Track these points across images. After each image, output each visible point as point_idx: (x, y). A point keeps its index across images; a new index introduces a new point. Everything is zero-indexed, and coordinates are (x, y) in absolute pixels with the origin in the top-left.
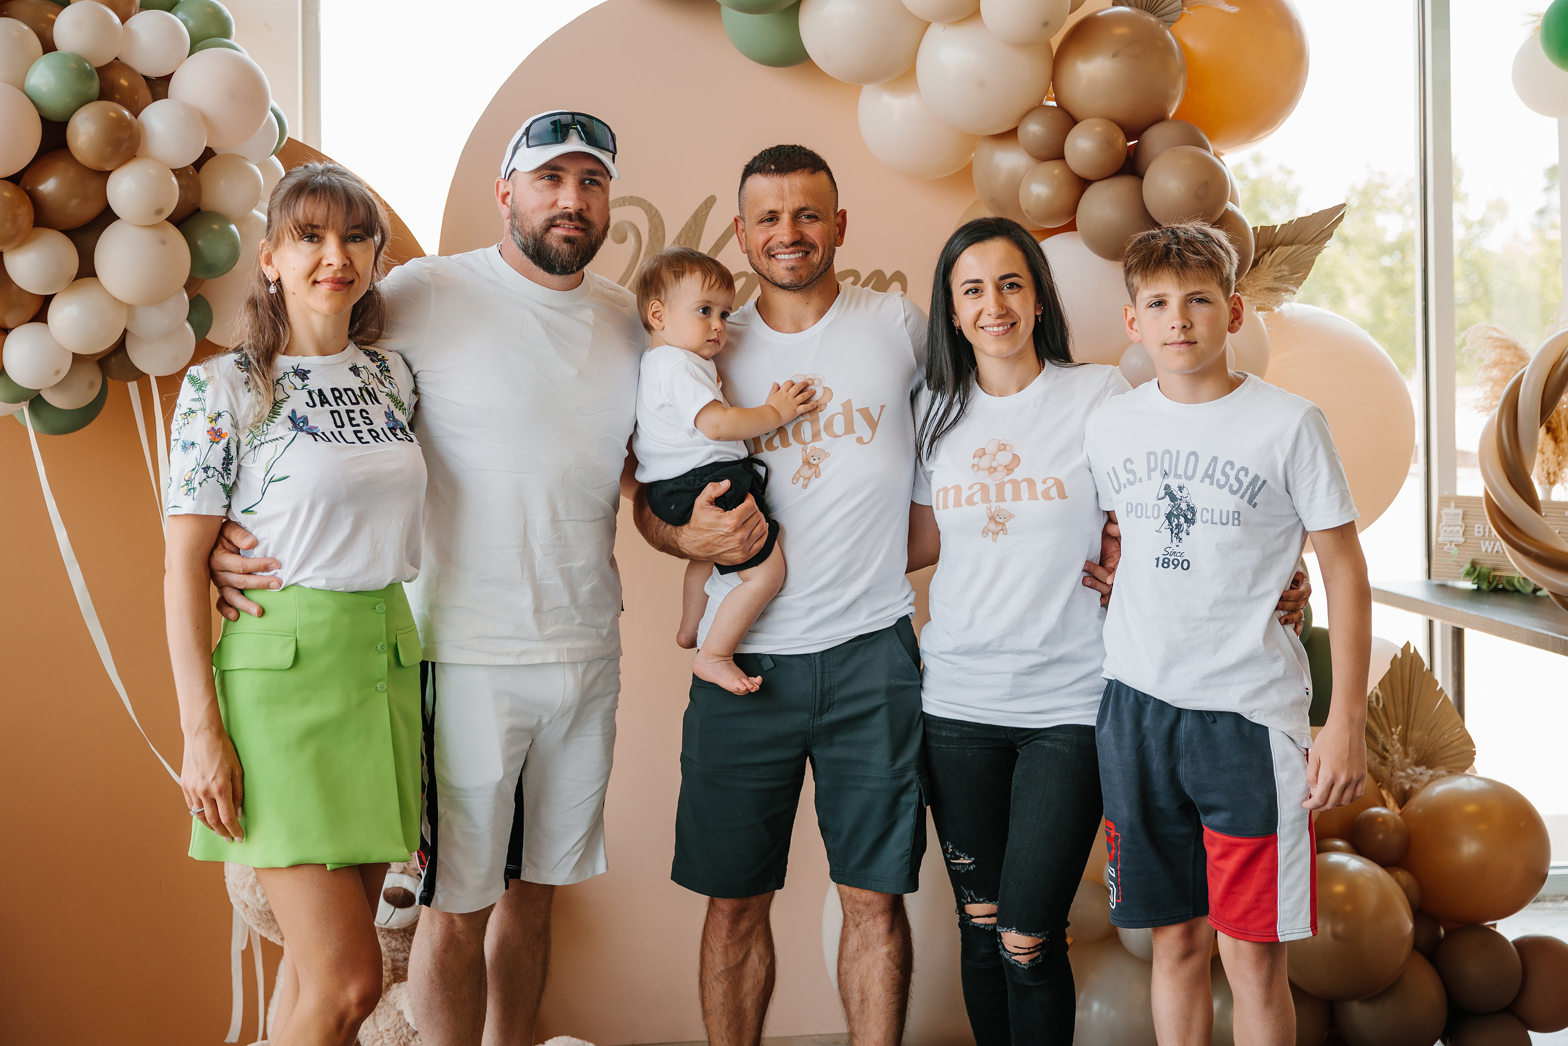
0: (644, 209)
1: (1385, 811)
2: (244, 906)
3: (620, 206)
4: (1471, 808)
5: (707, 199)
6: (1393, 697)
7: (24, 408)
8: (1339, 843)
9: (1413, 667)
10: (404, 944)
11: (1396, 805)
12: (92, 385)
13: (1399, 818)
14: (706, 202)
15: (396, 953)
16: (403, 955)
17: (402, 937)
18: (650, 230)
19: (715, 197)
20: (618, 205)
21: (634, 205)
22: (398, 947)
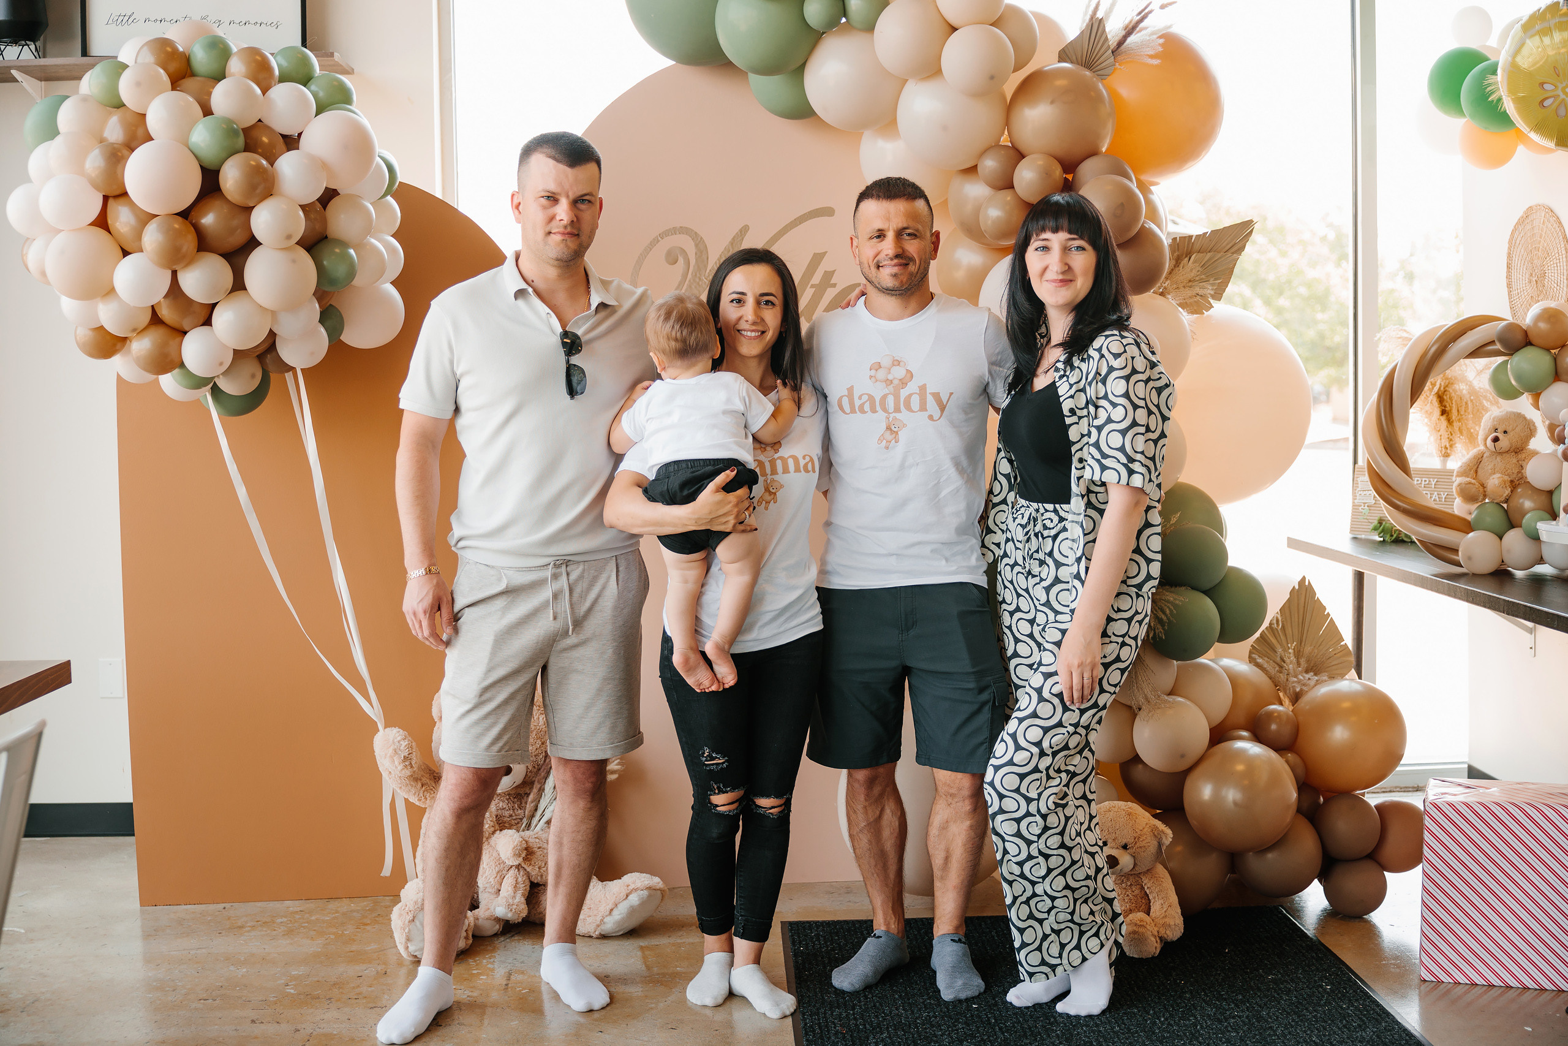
0: (691, 237)
1: (1281, 708)
2: (388, 773)
3: (672, 234)
4: (1346, 705)
5: (742, 228)
6: (1291, 618)
7: (207, 393)
8: (1245, 733)
9: (1308, 595)
10: (509, 805)
11: (1290, 704)
12: (253, 376)
13: (1291, 713)
14: (741, 231)
15: (503, 811)
16: (508, 812)
17: (507, 799)
18: (696, 254)
19: (748, 226)
20: (670, 233)
21: (684, 234)
22: (504, 807)
